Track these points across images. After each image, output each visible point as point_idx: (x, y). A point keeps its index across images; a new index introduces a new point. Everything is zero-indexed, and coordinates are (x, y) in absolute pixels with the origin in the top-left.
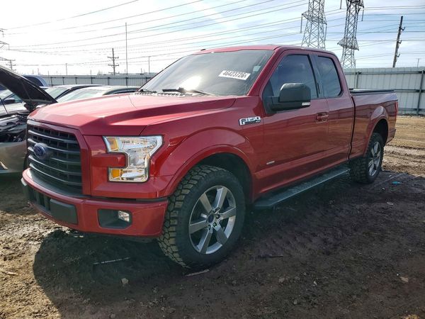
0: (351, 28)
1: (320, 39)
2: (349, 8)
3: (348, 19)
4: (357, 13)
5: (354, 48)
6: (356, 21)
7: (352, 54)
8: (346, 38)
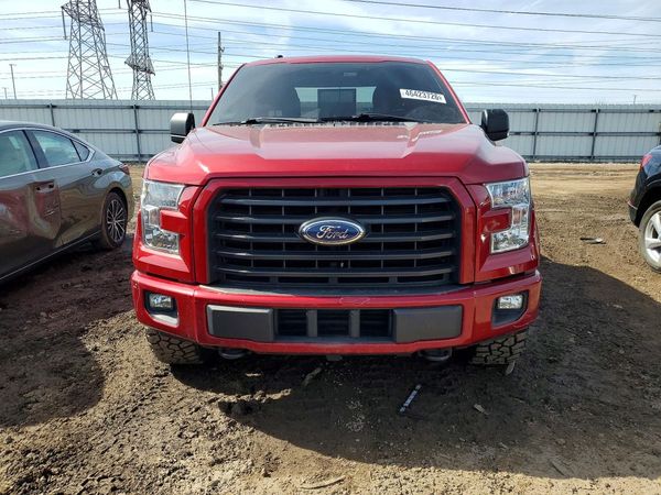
0: (140, 41)
1: (99, 54)
2: (131, 10)
3: (132, 26)
4: (144, 18)
5: (149, 71)
6: (145, 31)
7: (148, 80)
8: (134, 54)
